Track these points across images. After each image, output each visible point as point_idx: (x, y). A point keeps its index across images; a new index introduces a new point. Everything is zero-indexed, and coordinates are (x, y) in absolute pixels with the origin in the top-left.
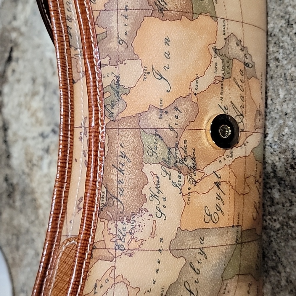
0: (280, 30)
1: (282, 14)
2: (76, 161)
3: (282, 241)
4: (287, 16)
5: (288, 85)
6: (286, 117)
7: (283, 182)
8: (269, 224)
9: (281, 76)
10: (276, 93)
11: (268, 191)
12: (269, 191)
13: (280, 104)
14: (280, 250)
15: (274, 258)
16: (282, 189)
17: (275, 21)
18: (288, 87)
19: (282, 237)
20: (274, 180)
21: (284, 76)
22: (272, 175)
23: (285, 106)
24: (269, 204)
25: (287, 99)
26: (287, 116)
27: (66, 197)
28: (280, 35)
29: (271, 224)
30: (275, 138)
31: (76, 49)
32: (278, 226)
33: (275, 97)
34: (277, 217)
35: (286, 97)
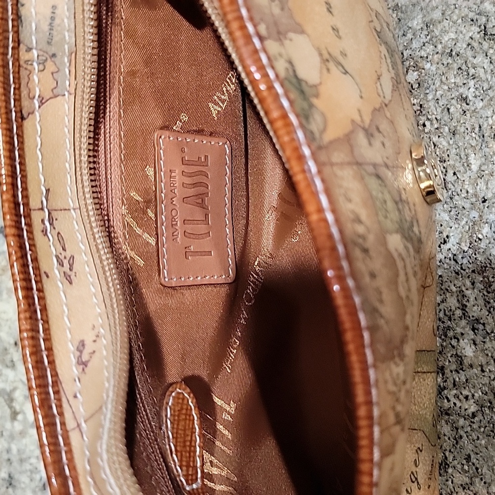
0: (469, 45)
1: (471, 15)
2: (48, 276)
3: (481, 437)
4: (483, 20)
5: (487, 147)
6: (484, 206)
7: (481, 327)
8: (455, 404)
9: (474, 129)
10: (464, 161)
11: (451, 344)
12: (454, 342)
13: (472, 181)
14: (477, 454)
15: (466, 467)
16: (479, 339)
17: (459, 28)
18: (487, 150)
19: (482, 429)
20: (463, 322)
21: (480, 130)
22: (459, 313)
23: (481, 185)
24: (454, 367)
25: (487, 172)
26: (486, 204)
27: (49, 349)
28: (469, 53)
29: (458, 404)
30: (463, 244)
31: (29, 50)
32: (473, 408)
33: (462, 169)
34: (470, 392)
35: (482, 168)
